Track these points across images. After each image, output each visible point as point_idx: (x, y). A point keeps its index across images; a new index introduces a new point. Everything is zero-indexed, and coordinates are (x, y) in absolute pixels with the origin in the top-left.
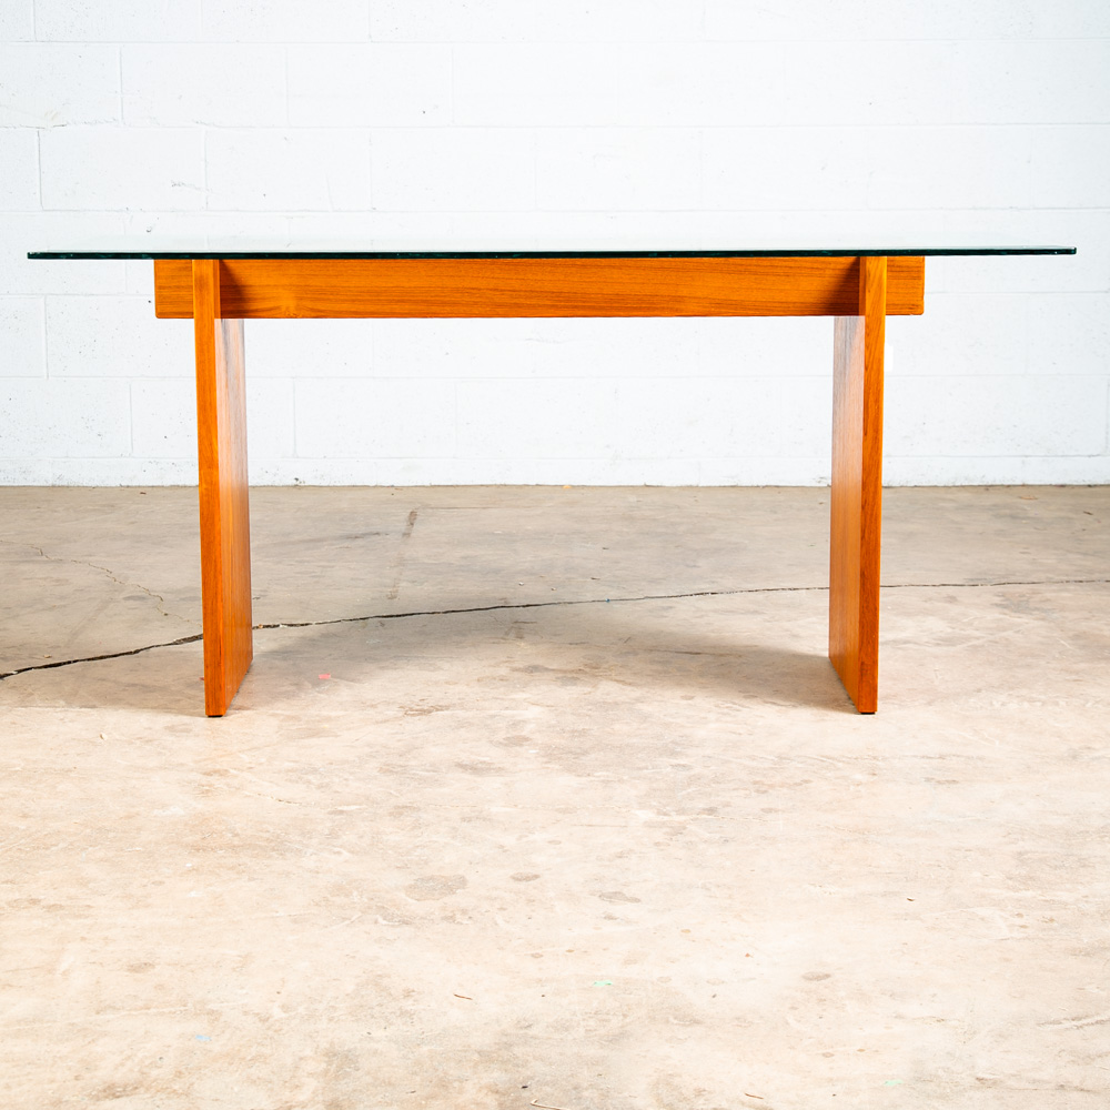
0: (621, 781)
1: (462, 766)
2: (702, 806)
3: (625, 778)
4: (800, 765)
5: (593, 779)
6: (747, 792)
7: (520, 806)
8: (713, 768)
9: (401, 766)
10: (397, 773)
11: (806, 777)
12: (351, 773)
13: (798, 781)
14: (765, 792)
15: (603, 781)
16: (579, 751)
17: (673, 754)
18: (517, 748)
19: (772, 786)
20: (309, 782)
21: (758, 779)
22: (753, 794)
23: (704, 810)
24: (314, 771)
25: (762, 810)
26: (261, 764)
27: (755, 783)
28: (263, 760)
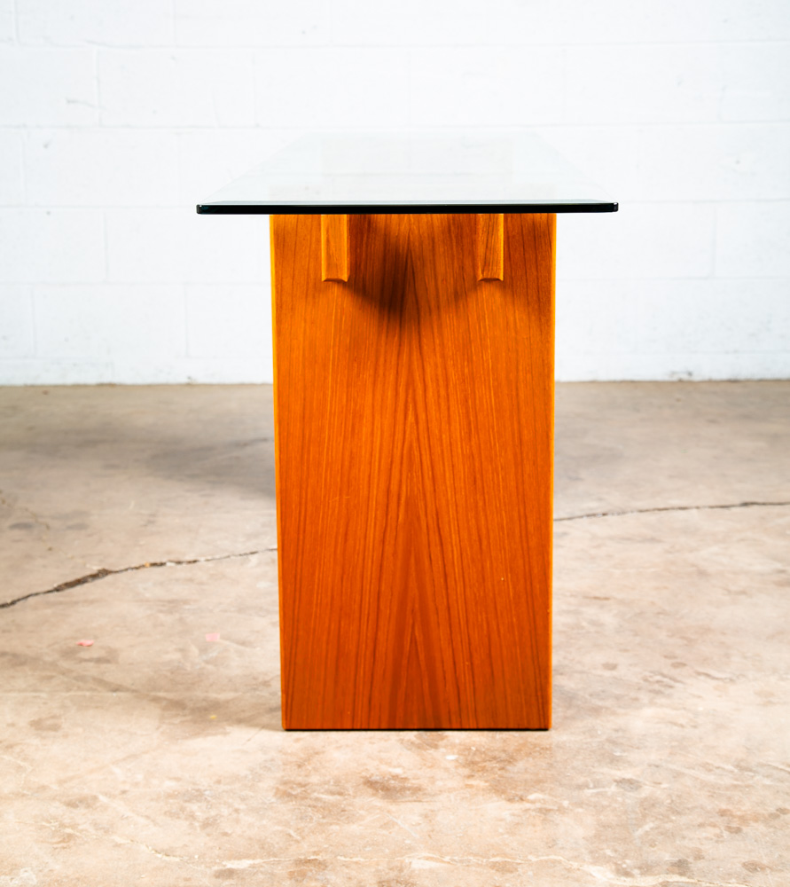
0: (561, 810)
1: (373, 785)
2: (667, 857)
3: (566, 803)
4: (768, 782)
5: (528, 805)
6: (717, 831)
7: (447, 859)
8: (664, 785)
9: (300, 785)
10: (296, 797)
11: (780, 804)
12: (243, 799)
13: (772, 810)
14: (738, 830)
15: (540, 810)
16: (503, 756)
17: (614, 760)
18: (432, 751)
19: (743, 819)
20: (192, 816)
21: (724, 806)
22: (726, 834)
23: (673, 865)
24: (198, 796)
25: (744, 865)
26: (136, 784)
27: (723, 813)
28: (140, 777)
